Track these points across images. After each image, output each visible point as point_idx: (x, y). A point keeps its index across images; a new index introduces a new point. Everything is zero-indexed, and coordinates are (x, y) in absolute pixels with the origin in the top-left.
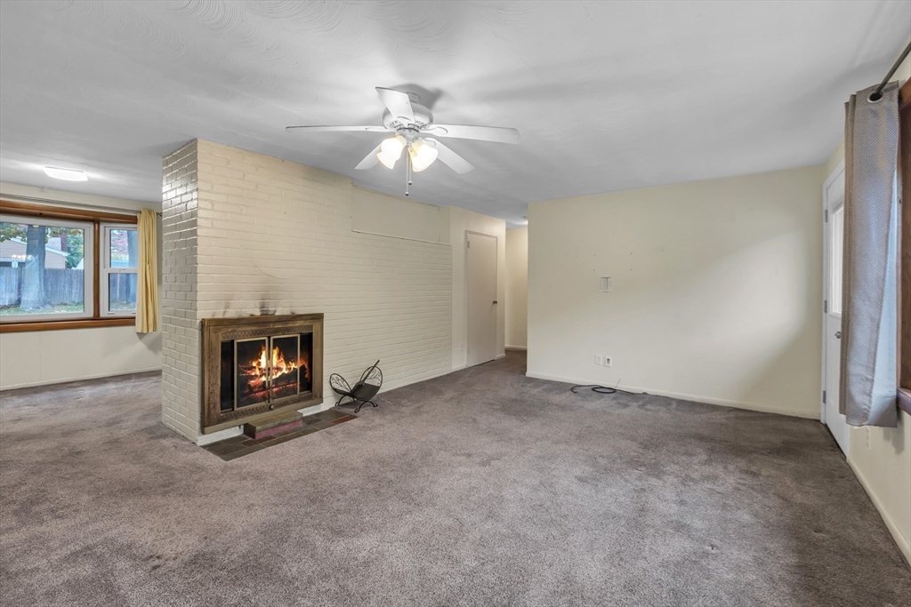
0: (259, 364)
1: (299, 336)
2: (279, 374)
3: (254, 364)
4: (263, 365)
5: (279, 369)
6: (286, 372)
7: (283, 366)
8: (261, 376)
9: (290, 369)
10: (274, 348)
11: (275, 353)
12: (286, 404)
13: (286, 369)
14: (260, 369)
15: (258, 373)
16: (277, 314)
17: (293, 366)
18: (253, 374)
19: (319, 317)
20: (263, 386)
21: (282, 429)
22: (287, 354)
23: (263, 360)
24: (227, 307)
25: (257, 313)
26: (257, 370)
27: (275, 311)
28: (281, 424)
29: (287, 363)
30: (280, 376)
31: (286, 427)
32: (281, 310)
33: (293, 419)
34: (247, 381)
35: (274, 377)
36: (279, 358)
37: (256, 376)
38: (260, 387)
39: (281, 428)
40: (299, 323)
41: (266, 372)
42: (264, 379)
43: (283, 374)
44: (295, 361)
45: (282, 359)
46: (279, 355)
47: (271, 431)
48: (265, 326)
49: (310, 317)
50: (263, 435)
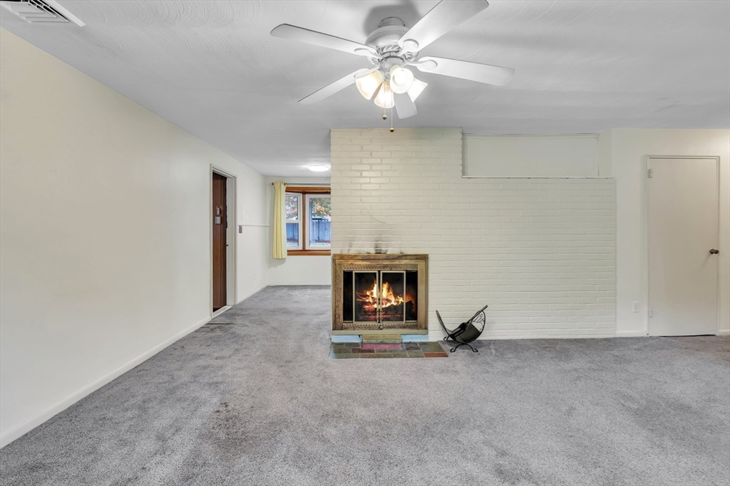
0: (372, 294)
1: (405, 272)
2: (388, 305)
3: (368, 293)
4: (375, 296)
5: (388, 301)
6: (395, 304)
7: (392, 298)
8: (373, 303)
9: (398, 302)
10: (384, 282)
11: (385, 286)
12: (393, 327)
13: (395, 301)
14: (372, 298)
15: (371, 300)
16: (388, 253)
17: (401, 300)
18: (367, 301)
19: (425, 258)
20: (375, 311)
22: (395, 290)
23: (375, 291)
24: (351, 246)
25: (372, 251)
26: (370, 298)
27: (387, 251)
28: (383, 343)
29: (395, 297)
30: (390, 307)
31: (387, 346)
32: (392, 251)
33: (393, 341)
34: (362, 305)
35: (384, 306)
36: (388, 291)
37: (369, 302)
38: (373, 312)
39: (383, 346)
40: (404, 262)
41: (377, 301)
42: (375, 306)
43: (392, 305)
44: (402, 296)
45: (391, 293)
46: (388, 289)
47: (374, 346)
48: (380, 262)
49: (415, 257)
50: (368, 347)
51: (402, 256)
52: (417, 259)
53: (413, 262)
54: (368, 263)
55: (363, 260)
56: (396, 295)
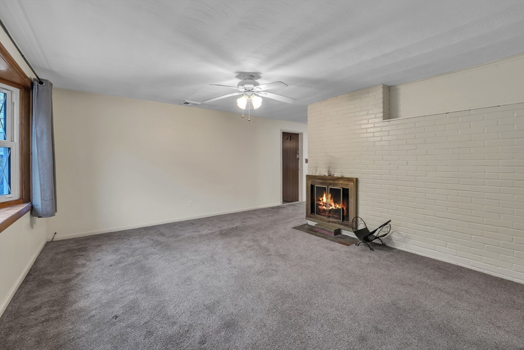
0: (323, 199)
1: (342, 189)
2: (331, 208)
3: (321, 199)
4: (324, 201)
6: (334, 208)
7: (333, 205)
8: (323, 206)
9: (336, 207)
10: (330, 193)
11: (330, 196)
12: (335, 222)
13: (334, 207)
15: (322, 204)
16: (335, 176)
17: (337, 206)
19: (353, 180)
21: (324, 232)
22: (336, 199)
23: (324, 198)
24: (316, 171)
25: (327, 175)
26: (322, 202)
27: (334, 174)
28: (323, 229)
29: (335, 204)
31: (326, 232)
32: (337, 174)
33: (329, 230)
34: (319, 206)
35: (328, 208)
36: (331, 200)
38: (323, 210)
40: (341, 182)
41: (325, 205)
42: (324, 207)
44: (339, 204)
45: (332, 200)
46: (331, 198)
47: (320, 230)
48: (328, 181)
49: (347, 179)
50: (317, 230)
51: (342, 178)
52: (348, 180)
53: (346, 183)
54: (321, 181)
55: (319, 179)
56: (335, 202)
